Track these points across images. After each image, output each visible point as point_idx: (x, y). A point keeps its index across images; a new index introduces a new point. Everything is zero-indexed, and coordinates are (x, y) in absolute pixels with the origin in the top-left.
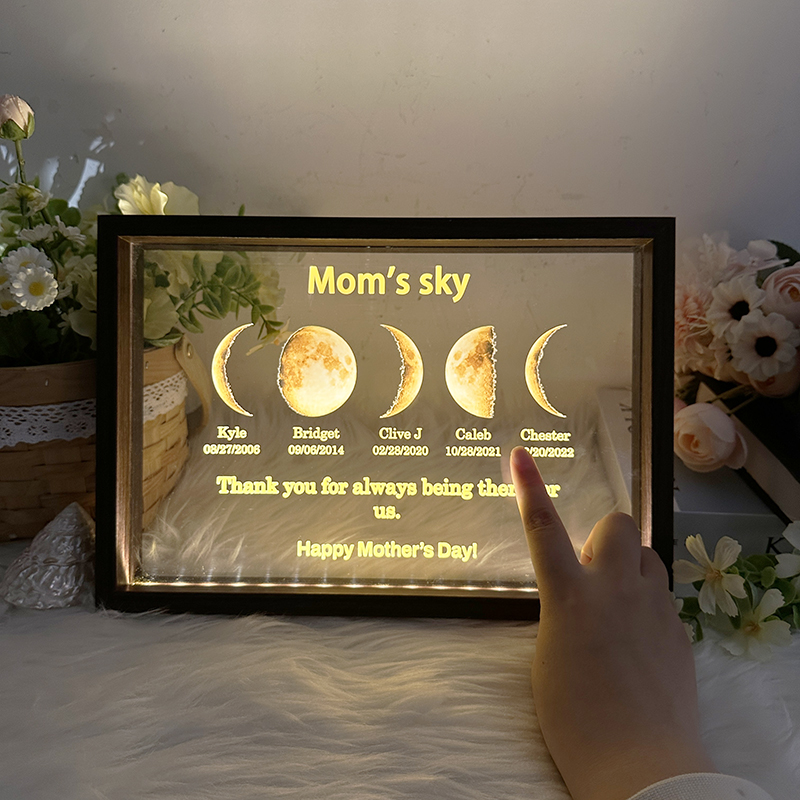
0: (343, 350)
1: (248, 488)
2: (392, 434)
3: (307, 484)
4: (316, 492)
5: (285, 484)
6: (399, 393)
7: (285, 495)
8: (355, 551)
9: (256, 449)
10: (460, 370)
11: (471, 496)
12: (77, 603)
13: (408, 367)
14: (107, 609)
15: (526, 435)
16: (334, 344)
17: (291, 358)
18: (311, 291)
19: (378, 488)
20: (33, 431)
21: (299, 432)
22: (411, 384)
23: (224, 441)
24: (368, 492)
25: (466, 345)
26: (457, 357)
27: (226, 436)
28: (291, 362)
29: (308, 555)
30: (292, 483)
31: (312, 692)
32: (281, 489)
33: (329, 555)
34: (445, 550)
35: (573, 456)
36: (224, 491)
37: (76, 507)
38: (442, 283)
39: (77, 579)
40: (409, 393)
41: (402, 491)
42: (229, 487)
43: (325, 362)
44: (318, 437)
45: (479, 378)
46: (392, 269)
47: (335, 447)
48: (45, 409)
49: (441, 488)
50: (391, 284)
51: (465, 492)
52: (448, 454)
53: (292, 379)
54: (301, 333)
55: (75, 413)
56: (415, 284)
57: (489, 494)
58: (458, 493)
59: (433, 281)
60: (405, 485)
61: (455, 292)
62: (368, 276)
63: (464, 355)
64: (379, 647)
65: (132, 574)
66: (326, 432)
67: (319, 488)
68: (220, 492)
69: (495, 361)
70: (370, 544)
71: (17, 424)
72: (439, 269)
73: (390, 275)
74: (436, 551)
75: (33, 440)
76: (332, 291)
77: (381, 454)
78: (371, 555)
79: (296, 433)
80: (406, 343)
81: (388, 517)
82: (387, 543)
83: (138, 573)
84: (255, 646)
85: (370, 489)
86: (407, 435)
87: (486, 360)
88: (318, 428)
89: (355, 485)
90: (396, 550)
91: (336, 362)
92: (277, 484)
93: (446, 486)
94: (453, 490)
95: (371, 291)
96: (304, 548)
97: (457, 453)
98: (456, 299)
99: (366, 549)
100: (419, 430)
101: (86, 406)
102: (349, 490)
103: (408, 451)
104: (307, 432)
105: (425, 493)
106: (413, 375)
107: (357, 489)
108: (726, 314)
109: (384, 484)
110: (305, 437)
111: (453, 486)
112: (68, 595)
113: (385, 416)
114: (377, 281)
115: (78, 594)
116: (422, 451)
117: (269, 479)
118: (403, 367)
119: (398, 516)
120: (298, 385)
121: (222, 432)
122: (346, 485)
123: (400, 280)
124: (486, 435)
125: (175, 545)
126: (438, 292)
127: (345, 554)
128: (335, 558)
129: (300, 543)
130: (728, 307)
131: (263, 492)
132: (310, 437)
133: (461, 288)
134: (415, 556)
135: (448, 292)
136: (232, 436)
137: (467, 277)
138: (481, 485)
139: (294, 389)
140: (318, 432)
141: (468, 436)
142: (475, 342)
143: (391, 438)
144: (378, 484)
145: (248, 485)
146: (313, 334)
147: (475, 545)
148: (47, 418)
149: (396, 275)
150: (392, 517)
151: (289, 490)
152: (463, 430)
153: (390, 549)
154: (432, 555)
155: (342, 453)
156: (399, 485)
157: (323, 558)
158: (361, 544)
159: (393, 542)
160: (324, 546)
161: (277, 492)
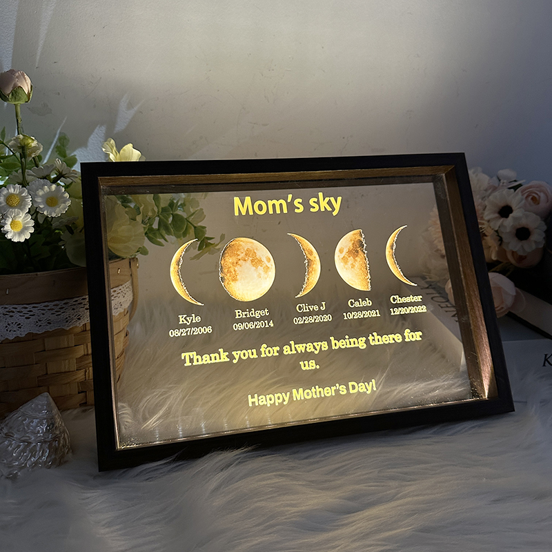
0: (263, 252)
1: (206, 360)
2: (306, 308)
3: (250, 351)
4: (257, 357)
6: (306, 279)
7: (235, 361)
8: (291, 397)
9: (209, 330)
10: (345, 260)
11: (365, 346)
13: (309, 261)
15: (394, 300)
16: (257, 249)
17: (228, 261)
18: (237, 213)
19: (301, 348)
21: (239, 314)
22: (313, 272)
23: (184, 326)
25: (346, 243)
26: (341, 251)
27: (185, 322)
28: (228, 264)
29: (257, 404)
30: (239, 352)
32: (231, 357)
33: (272, 402)
34: (354, 387)
35: (426, 311)
36: (188, 364)
38: (324, 204)
40: (313, 278)
41: (318, 348)
42: (191, 360)
43: (252, 262)
44: (254, 315)
45: (357, 265)
46: (290, 196)
47: (266, 322)
48: (51, 305)
49: (344, 343)
50: (291, 206)
51: (361, 344)
52: (346, 318)
53: (230, 276)
54: (233, 243)
56: (307, 206)
57: (377, 343)
58: (356, 345)
59: (318, 203)
60: (319, 343)
61: (334, 209)
62: (275, 201)
63: (346, 250)
66: (259, 312)
67: (259, 353)
68: (185, 365)
69: (366, 252)
70: (301, 390)
71: (27, 318)
72: (321, 194)
73: (289, 200)
74: (348, 389)
76: (251, 213)
77: (300, 323)
78: (303, 398)
79: (237, 314)
81: (311, 368)
82: (313, 388)
85: (296, 350)
86: (316, 308)
87: (360, 252)
88: (253, 309)
89: (284, 348)
90: (320, 392)
91: (260, 261)
92: (227, 353)
93: (347, 341)
94: (352, 343)
95: (278, 211)
96: (253, 400)
97: (351, 317)
98: (335, 213)
99: (299, 394)
100: (324, 303)
101: (81, 301)
102: (281, 352)
103: (318, 319)
104: (246, 313)
105: (334, 347)
106: (314, 266)
107: (286, 350)
109: (304, 345)
110: (244, 316)
111: (352, 340)
113: (299, 296)
114: (281, 205)
116: (327, 318)
117: (221, 350)
118: (306, 261)
119: (318, 367)
120: (235, 280)
121: (182, 319)
122: (278, 348)
123: (296, 203)
124: (368, 303)
126: (323, 209)
127: (284, 400)
128: (277, 404)
129: (250, 396)
130: (497, 210)
131: (218, 360)
132: (248, 316)
133: (337, 206)
134: (334, 394)
135: (329, 209)
136: (190, 321)
137: (339, 199)
138: (371, 338)
139: (232, 283)
140: (253, 312)
141: (357, 304)
142: (351, 240)
143: (305, 311)
144: (301, 345)
145: (206, 357)
146: (241, 243)
147: (373, 380)
149: (293, 200)
150: (314, 368)
151: (237, 357)
152: (353, 301)
153: (316, 392)
154: (345, 392)
155: (272, 325)
156: (315, 344)
157: (269, 405)
158: (294, 391)
159: (317, 387)
160: (268, 397)
161: (228, 360)
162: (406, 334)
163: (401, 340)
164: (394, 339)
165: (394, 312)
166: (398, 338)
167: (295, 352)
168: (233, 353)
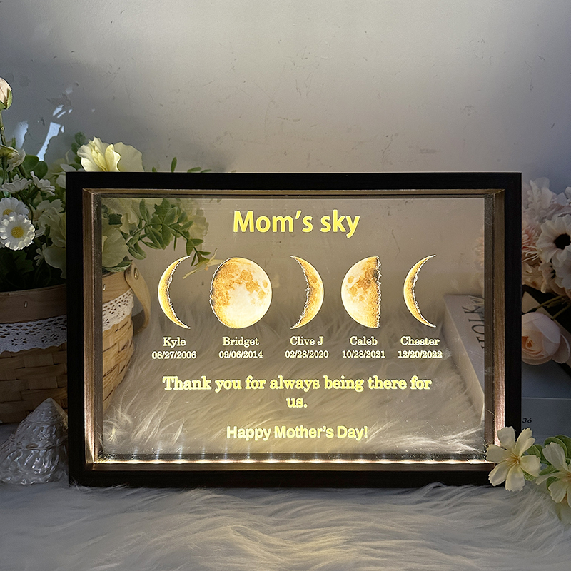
0: (260, 276)
1: (187, 385)
2: (300, 341)
3: (234, 381)
4: (241, 388)
5: (217, 382)
6: (305, 309)
7: (217, 391)
8: (272, 434)
9: (193, 355)
10: (353, 291)
11: (362, 389)
12: (53, 479)
13: (312, 289)
14: (79, 485)
15: (405, 341)
16: (254, 272)
17: (220, 282)
18: (236, 230)
19: (290, 384)
20: (15, 342)
21: (227, 341)
22: (314, 302)
23: (168, 349)
24: (281, 387)
25: (357, 271)
26: (350, 280)
27: (170, 345)
28: (220, 286)
29: (235, 437)
30: (222, 381)
31: (247, 555)
32: (214, 386)
33: (252, 436)
34: (342, 432)
35: (441, 357)
36: (168, 388)
37: (51, 402)
38: (337, 223)
39: (54, 459)
40: (314, 308)
41: (309, 386)
42: (172, 385)
43: (247, 286)
44: (242, 344)
45: (367, 297)
46: (299, 213)
47: (255, 352)
48: (24, 325)
49: (339, 384)
50: (299, 224)
51: (358, 386)
52: (344, 357)
53: (221, 299)
54: (228, 263)
55: (48, 327)
56: (317, 224)
57: (376, 387)
58: (353, 387)
59: (331, 222)
60: (311, 381)
61: (348, 230)
62: (280, 218)
63: (356, 280)
64: (297, 515)
65: (97, 454)
66: (248, 341)
67: (243, 385)
68: (166, 389)
69: (380, 283)
70: (284, 428)
71: (2, 337)
72: (335, 212)
73: (297, 217)
74: (335, 433)
75: (16, 349)
76: (252, 230)
77: (292, 357)
78: (284, 437)
79: (225, 341)
80: (311, 270)
81: (298, 406)
82: (297, 427)
83: (101, 454)
84: (198, 516)
85: (284, 385)
86: (312, 342)
87: (373, 282)
88: (242, 338)
89: (272, 382)
90: (304, 432)
91: (256, 285)
92: (210, 381)
93: (343, 381)
94: (348, 384)
95: (283, 230)
96: (232, 432)
97: (351, 356)
98: (349, 236)
99: (281, 432)
100: (322, 338)
101: (57, 322)
102: (267, 386)
103: (313, 354)
104: (234, 341)
105: (326, 387)
106: (316, 295)
107: (274, 385)
108: (552, 244)
109: (294, 381)
110: (232, 344)
111: (348, 382)
112: (47, 473)
113: (294, 327)
114: (287, 222)
115: (55, 472)
116: (323, 355)
117: (204, 378)
118: (308, 289)
119: (306, 406)
120: (226, 304)
121: (166, 341)
122: (264, 382)
123: (305, 221)
124: (373, 342)
125: (129, 429)
126: (335, 230)
127: (264, 436)
128: (256, 439)
130: (554, 238)
131: (199, 388)
132: (236, 344)
133: (353, 227)
134: (319, 436)
135: (343, 230)
136: (174, 344)
137: (357, 218)
138: (370, 381)
139: (223, 307)
140: (242, 341)
141: (360, 342)
142: (364, 269)
143: (299, 344)
144: (290, 381)
145: (188, 383)
146: (237, 263)
147: (366, 427)
148: (27, 332)
149: (302, 216)
150: (301, 407)
151: (220, 386)
152: (356, 338)
153: (300, 432)
154: (332, 435)
155: (261, 356)
156: (306, 381)
157: (247, 440)
158: (277, 428)
159: (302, 427)
160: (248, 431)
161: (211, 388)
162: (412, 381)
163: (405, 387)
164: (397, 385)
165: (403, 355)
166: (402, 384)
167: (283, 388)
168: (216, 381)
